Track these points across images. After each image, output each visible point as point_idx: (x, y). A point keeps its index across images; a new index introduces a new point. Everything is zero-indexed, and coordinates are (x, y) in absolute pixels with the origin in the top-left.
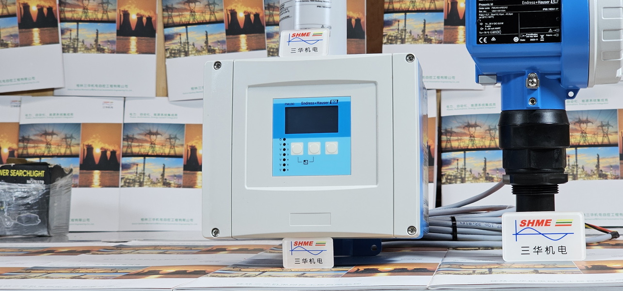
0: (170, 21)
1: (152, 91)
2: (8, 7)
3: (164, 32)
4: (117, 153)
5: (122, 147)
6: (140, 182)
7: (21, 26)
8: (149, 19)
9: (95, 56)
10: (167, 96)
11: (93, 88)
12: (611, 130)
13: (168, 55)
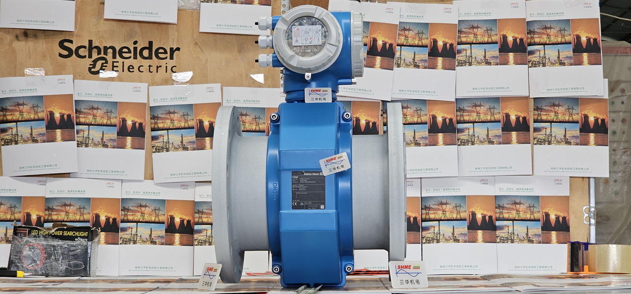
0: (156, 126)
1: (141, 176)
2: (39, 114)
3: (151, 134)
4: (117, 220)
5: (120, 215)
6: (134, 241)
7: (48, 128)
8: (141, 124)
9: (101, 150)
10: (153, 179)
11: (99, 173)
12: (462, 209)
13: (154, 150)
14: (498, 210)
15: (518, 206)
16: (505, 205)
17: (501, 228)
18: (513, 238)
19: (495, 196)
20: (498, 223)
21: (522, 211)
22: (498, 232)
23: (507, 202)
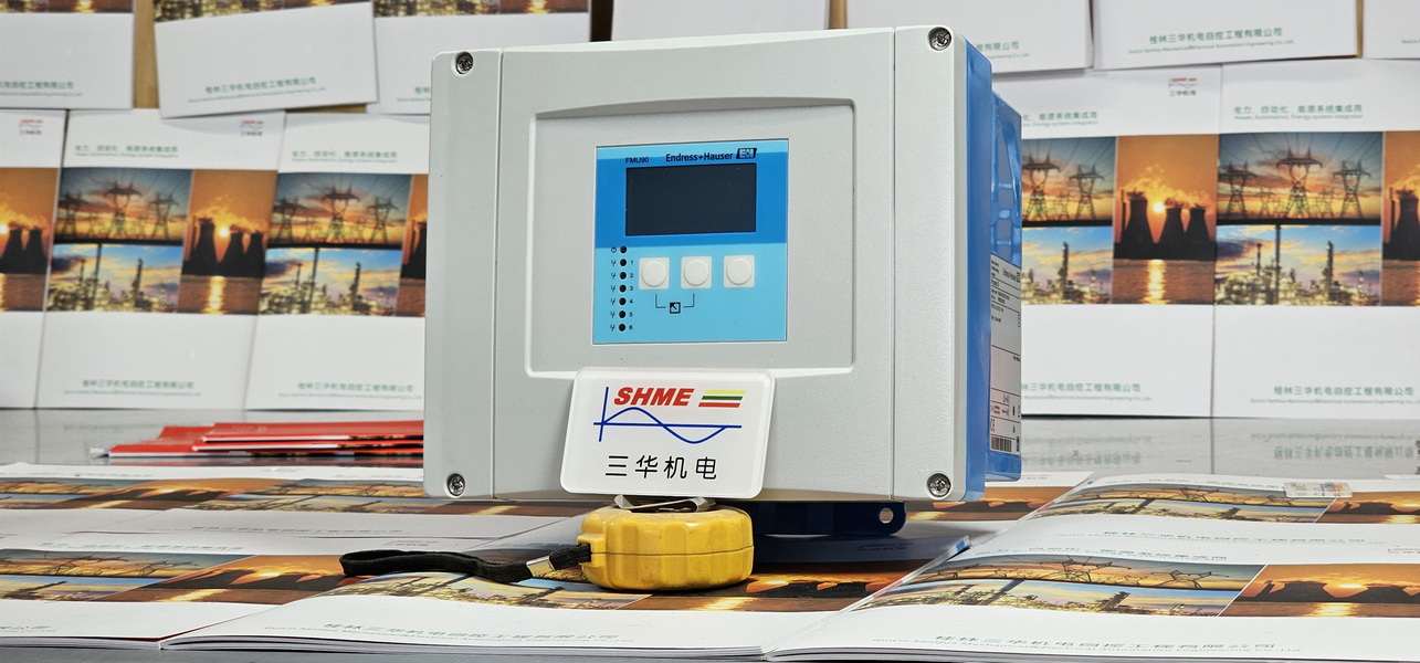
1: (124, 95)
4: (45, 234)
5: (54, 220)
6: (86, 300)
10: (156, 105)
12: (1099, 185)
13: (159, 14)
14: (1226, 188)
15: (1300, 171)
16: (1255, 169)
17: (1233, 250)
18: (1273, 286)
19: (1222, 137)
20: (1224, 233)
21: (1315, 189)
22: (1222, 267)
23: (1261, 157)
